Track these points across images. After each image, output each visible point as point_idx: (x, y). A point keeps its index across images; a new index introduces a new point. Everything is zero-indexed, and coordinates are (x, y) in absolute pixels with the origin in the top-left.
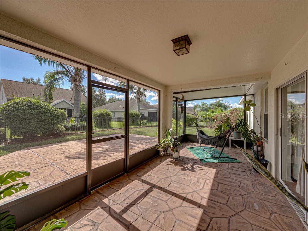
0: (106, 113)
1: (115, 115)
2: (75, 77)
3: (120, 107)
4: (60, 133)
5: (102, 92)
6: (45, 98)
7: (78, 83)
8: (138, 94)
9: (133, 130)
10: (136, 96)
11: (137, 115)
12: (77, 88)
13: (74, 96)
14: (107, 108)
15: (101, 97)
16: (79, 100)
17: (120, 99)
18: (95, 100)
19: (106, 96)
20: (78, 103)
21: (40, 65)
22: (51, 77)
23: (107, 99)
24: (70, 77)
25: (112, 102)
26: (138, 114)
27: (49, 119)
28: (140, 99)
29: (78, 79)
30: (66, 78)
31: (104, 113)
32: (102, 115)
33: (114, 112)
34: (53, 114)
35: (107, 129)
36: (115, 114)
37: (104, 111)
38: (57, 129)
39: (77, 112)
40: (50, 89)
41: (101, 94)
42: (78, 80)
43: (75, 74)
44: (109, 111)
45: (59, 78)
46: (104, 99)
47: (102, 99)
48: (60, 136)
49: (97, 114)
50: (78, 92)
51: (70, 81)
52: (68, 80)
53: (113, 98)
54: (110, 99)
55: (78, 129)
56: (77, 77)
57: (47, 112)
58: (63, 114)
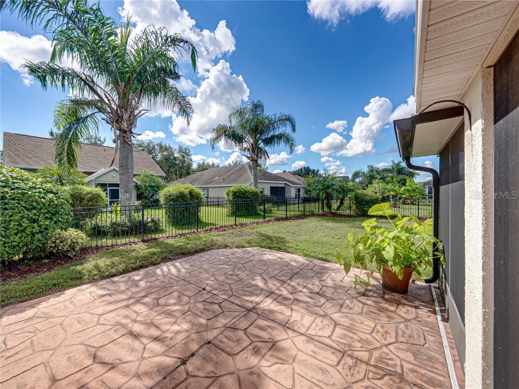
0: (191, 193)
1: (208, 195)
2: (119, 112)
3: (217, 178)
4: (68, 251)
5: (185, 153)
6: (58, 163)
7: (125, 125)
8: (254, 152)
9: (251, 231)
10: (249, 156)
11: (255, 194)
12: (124, 137)
13: (117, 157)
14: (192, 182)
15: (184, 161)
16: (130, 164)
17: (216, 165)
18: (174, 167)
19: (191, 160)
20: (128, 172)
21: (43, 88)
22: (70, 115)
23: (195, 166)
24: (108, 113)
25: (204, 170)
26: (257, 192)
27: (22, 217)
28: (257, 162)
29: (126, 116)
30: (100, 116)
31: (186, 192)
32: (181, 196)
33: (207, 189)
34: (35, 204)
35: (192, 231)
36: (208, 192)
37: (185, 189)
38: (58, 241)
39: (125, 192)
40: (70, 143)
41: (184, 157)
42: (124, 118)
43: (118, 106)
44: (196, 188)
45: (87, 117)
46: (189, 166)
47: (185, 165)
48: (70, 258)
49: (170, 196)
50: (127, 146)
51: (108, 122)
52: (104, 119)
53: (203, 163)
54: (199, 166)
55: (127, 232)
56: (124, 112)
57: (13, 199)
58: (95, 198)
